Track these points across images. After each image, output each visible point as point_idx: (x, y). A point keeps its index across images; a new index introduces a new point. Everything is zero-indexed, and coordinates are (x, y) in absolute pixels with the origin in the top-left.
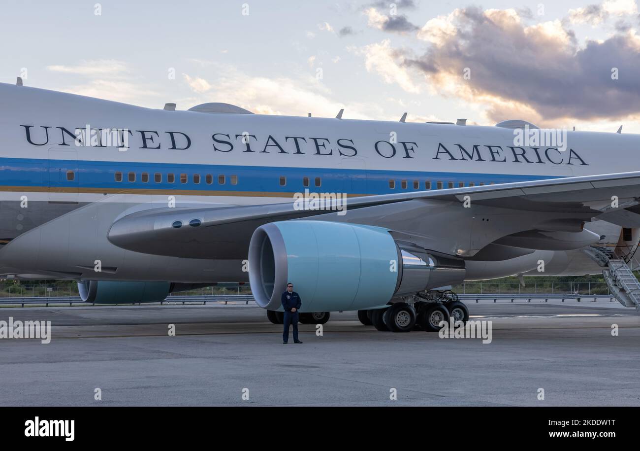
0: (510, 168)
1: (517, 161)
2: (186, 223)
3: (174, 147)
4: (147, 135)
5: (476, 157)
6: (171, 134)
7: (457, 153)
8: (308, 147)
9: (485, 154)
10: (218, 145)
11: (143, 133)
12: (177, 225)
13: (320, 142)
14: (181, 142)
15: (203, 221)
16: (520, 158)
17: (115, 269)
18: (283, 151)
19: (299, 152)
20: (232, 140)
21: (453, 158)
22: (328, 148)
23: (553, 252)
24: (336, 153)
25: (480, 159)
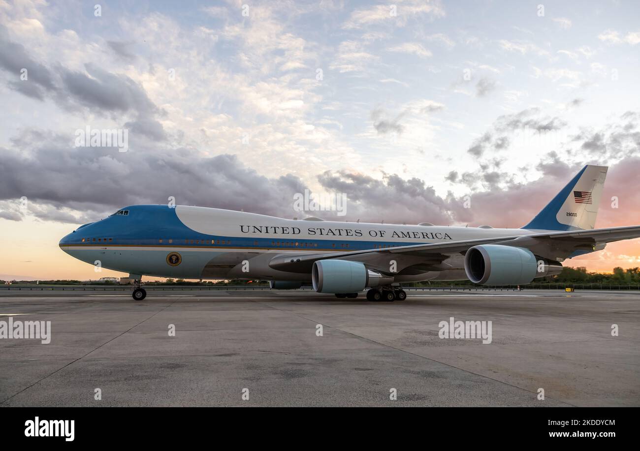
0: (421, 240)
1: (424, 238)
2: (295, 260)
3: (294, 233)
4: (285, 229)
5: (408, 236)
6: (293, 228)
7: (401, 235)
8: (344, 233)
9: (412, 235)
10: (310, 232)
11: (283, 228)
12: (292, 261)
13: (348, 231)
14: (297, 231)
15: (301, 259)
16: (425, 237)
17: (272, 277)
18: (334, 235)
19: (340, 235)
20: (316, 231)
21: (399, 237)
22: (352, 233)
23: (439, 272)
24: (354, 235)
25: (410, 237)
